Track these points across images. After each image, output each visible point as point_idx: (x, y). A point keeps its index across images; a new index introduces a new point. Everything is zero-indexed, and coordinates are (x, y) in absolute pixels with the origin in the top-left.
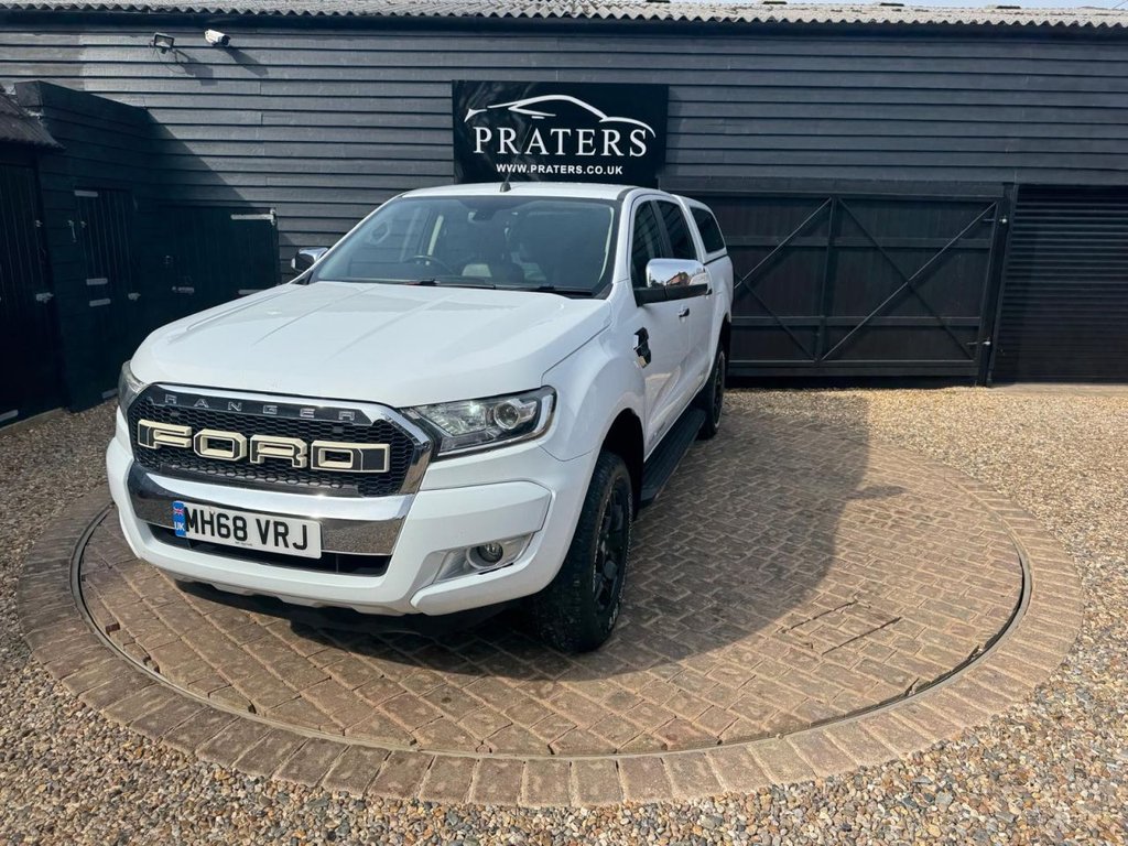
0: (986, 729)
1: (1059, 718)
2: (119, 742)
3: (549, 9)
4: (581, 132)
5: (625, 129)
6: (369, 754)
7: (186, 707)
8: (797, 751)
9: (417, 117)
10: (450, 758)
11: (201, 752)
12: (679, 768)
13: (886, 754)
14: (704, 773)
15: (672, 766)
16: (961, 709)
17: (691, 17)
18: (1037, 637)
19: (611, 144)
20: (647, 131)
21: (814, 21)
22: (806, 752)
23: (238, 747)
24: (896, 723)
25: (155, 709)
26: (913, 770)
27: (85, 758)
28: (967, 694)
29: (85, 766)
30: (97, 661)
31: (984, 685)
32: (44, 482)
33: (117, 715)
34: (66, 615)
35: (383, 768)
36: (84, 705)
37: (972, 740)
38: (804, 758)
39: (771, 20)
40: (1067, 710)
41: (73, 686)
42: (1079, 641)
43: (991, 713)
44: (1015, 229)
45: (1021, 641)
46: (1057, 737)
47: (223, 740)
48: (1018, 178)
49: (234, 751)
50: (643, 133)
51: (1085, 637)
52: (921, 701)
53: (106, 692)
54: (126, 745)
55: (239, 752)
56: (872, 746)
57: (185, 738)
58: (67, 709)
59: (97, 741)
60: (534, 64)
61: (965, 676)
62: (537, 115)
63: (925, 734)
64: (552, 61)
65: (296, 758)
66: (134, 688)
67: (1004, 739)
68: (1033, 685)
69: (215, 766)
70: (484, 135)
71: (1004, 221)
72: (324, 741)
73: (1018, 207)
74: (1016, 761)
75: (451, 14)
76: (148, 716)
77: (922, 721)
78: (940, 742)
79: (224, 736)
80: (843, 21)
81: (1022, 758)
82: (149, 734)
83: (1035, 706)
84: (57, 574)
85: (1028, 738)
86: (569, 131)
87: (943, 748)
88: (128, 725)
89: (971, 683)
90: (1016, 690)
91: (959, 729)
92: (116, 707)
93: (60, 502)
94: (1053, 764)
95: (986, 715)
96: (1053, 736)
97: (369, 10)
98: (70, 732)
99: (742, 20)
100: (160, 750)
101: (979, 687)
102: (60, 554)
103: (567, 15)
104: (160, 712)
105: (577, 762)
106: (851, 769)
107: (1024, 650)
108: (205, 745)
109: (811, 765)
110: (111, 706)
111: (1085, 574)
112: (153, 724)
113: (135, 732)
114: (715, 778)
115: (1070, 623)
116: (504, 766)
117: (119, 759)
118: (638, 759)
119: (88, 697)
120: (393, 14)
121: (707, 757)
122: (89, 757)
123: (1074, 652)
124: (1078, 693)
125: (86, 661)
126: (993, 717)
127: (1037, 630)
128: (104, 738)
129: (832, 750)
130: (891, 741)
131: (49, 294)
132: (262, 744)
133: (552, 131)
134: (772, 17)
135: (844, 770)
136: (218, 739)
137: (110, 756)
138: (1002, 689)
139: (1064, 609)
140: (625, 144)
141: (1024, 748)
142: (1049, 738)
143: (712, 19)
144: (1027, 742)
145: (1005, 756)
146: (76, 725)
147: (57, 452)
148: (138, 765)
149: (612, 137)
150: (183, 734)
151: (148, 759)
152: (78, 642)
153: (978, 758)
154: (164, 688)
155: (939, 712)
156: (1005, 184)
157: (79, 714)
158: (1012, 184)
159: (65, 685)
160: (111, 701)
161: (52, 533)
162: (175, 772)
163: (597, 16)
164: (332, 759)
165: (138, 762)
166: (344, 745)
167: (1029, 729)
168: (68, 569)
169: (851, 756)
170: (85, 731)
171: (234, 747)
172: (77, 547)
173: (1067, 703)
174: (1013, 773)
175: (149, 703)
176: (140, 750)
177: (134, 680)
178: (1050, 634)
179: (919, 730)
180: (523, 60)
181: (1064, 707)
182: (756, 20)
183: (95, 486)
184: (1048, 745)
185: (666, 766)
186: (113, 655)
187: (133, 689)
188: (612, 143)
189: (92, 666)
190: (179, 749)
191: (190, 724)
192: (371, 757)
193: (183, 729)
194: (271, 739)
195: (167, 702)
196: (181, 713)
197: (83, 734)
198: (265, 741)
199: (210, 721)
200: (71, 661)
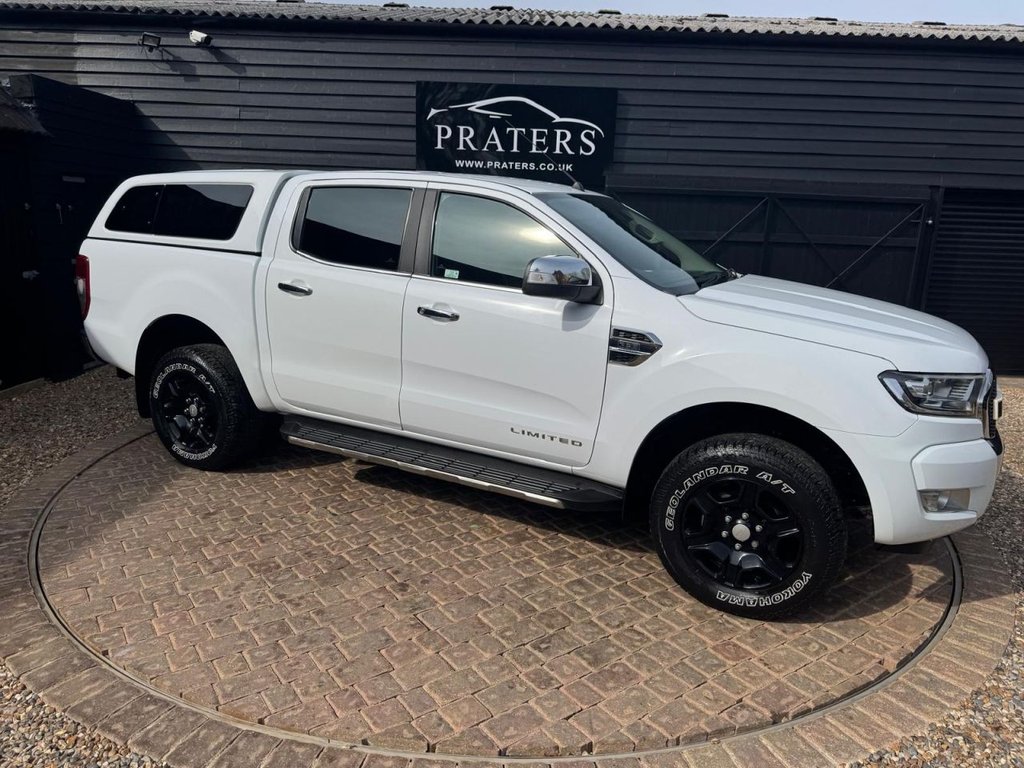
0: (923, 738)
1: (997, 729)
2: (54, 729)
3: (509, 17)
4: (535, 131)
5: (576, 130)
6: (300, 750)
7: (124, 693)
8: (734, 758)
9: (383, 114)
10: (382, 757)
11: (134, 743)
16: (898, 716)
17: (640, 25)
18: (970, 638)
19: (562, 142)
20: (596, 130)
21: (756, 32)
22: (741, 758)
23: (171, 739)
24: (833, 730)
25: (92, 694)
27: (18, 746)
28: (903, 698)
29: (17, 754)
30: (43, 640)
31: (920, 689)
32: (18, 451)
33: (54, 699)
34: (19, 589)
36: (24, 687)
37: (910, 751)
39: (715, 31)
40: (1005, 719)
41: (16, 665)
42: (1012, 643)
43: (928, 720)
44: (940, 229)
45: (955, 642)
46: (996, 750)
47: (158, 730)
48: (943, 182)
49: (166, 743)
50: (593, 133)
51: (1018, 639)
52: (858, 706)
53: (47, 673)
54: (61, 732)
55: (172, 744)
56: (809, 755)
57: (119, 726)
58: (7, 691)
59: (32, 727)
60: (493, 68)
62: (495, 115)
63: (862, 743)
64: (510, 65)
65: (229, 754)
66: (76, 669)
67: (942, 750)
68: (969, 690)
69: (146, 759)
70: (444, 132)
71: (930, 222)
72: (256, 735)
73: (944, 210)
75: (417, 20)
76: (85, 702)
77: (858, 729)
78: (878, 753)
79: (157, 726)
80: (783, 32)
82: (84, 721)
83: (971, 713)
84: (17, 546)
85: (966, 750)
86: (524, 130)
87: (881, 759)
88: (64, 711)
89: (906, 687)
90: (952, 694)
91: (896, 738)
92: (55, 690)
93: (29, 472)
95: (922, 722)
96: (992, 748)
97: (341, 15)
98: (8, 715)
99: (688, 29)
100: (93, 739)
101: (914, 690)
102: (21, 525)
103: (524, 22)
104: (97, 697)
107: (959, 652)
108: (138, 735)
110: (50, 689)
111: (1014, 571)
112: (88, 710)
113: (70, 719)
115: (1002, 624)
117: (52, 748)
119: (29, 678)
120: (363, 18)
121: (642, 763)
123: (1008, 655)
124: (1015, 700)
125: (32, 640)
126: (931, 725)
127: (970, 630)
128: (40, 724)
129: (767, 758)
130: (828, 749)
131: (36, 272)
132: (195, 736)
133: (508, 129)
134: (716, 28)
136: (152, 729)
137: (43, 744)
138: (939, 695)
139: (996, 609)
140: (575, 143)
141: (963, 761)
142: (988, 751)
143: (660, 28)
144: (966, 754)
146: (14, 709)
147: (34, 421)
148: (70, 755)
149: (563, 136)
150: (117, 722)
151: (81, 749)
152: (27, 619)
155: (875, 718)
156: (931, 187)
157: (18, 697)
158: (939, 187)
159: (9, 666)
160: (51, 684)
161: (17, 503)
162: (106, 763)
163: (552, 23)
164: (263, 755)
165: (70, 751)
166: (275, 739)
167: (967, 740)
168: (28, 541)
170: (22, 716)
171: (167, 739)
173: (1005, 711)
175: (88, 688)
176: (73, 739)
177: (76, 661)
178: (981, 635)
179: (857, 739)
180: (482, 64)
181: (1002, 715)
182: (701, 30)
183: (65, 456)
184: (988, 758)
186: (60, 633)
187: (74, 671)
188: (564, 143)
189: (37, 645)
190: (112, 740)
191: (126, 712)
192: (303, 754)
193: (119, 716)
194: (205, 731)
195: (106, 686)
196: (118, 699)
197: (19, 719)
198: (199, 732)
199: (146, 709)
200: (17, 639)
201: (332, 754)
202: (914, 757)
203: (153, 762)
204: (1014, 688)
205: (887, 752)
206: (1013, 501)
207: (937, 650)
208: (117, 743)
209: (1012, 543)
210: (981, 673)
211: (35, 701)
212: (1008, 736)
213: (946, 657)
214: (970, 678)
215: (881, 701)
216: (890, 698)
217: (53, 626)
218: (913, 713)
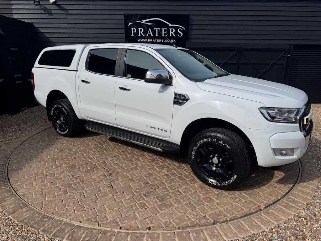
0: (292, 220)
4: (163, 29)
5: (176, 29)
6: (95, 231)
7: (37, 215)
8: (233, 228)
9: (114, 25)
10: (121, 232)
11: (41, 231)
12: (195, 235)
13: (261, 229)
14: (203, 236)
15: (193, 234)
22: (235, 228)
23: (53, 229)
25: (27, 216)
26: (270, 235)
33: (14, 218)
35: (99, 236)
36: (5, 214)
37: (288, 223)
38: (234, 231)
44: (292, 58)
46: (315, 222)
47: (48, 226)
49: (51, 230)
50: (182, 29)
53: (12, 210)
54: (17, 229)
55: (53, 231)
56: (256, 226)
57: (36, 226)
59: (8, 227)
60: (149, 9)
61: (284, 200)
62: (150, 24)
64: (154, 8)
65: (72, 233)
67: (298, 223)
70: (134, 30)
71: (289, 55)
72: (80, 227)
73: (293, 51)
74: (303, 231)
76: (25, 218)
78: (278, 224)
79: (48, 225)
81: (304, 230)
82: (24, 225)
85: (305, 222)
86: (159, 29)
87: (279, 227)
88: (18, 221)
91: (284, 220)
92: (15, 215)
94: (314, 232)
96: (313, 222)
100: (28, 230)
104: (29, 216)
105: (162, 233)
106: (250, 234)
108: (42, 228)
109: (237, 233)
110: (13, 214)
112: (26, 221)
113: (20, 224)
114: (207, 238)
116: (138, 235)
117: (14, 234)
118: (182, 232)
119: (6, 211)
121: (204, 231)
122: (4, 233)
128: (10, 226)
129: (243, 227)
130: (262, 224)
132: (61, 228)
133: (154, 29)
135: (248, 235)
136: (46, 227)
137: (11, 233)
140: (176, 33)
141: (304, 226)
142: (312, 222)
144: (305, 224)
145: (298, 229)
146: (2, 222)
148: (20, 236)
149: (172, 31)
150: (35, 224)
151: (24, 233)
153: (290, 230)
154: (31, 207)
157: (3, 218)
158: (292, 44)
160: (13, 213)
164: (83, 233)
165: (21, 234)
166: (87, 228)
167: (306, 219)
169: (250, 230)
170: (4, 224)
171: (51, 229)
172: (8, 160)
174: (302, 235)
175: (25, 214)
176: (21, 230)
180: (145, 8)
183: (15, 139)
184: (312, 225)
185: (191, 234)
188: (173, 33)
191: (38, 221)
192: (96, 232)
193: (36, 222)
194: (64, 226)
195: (31, 213)
196: (35, 217)
197: (3, 225)
198: (62, 227)
199: (45, 220)
200: (2, 199)
201: (105, 232)
202: (289, 225)
203: (47, 237)
204: (319, 202)
205: (281, 224)
206: (316, 143)
207: (295, 191)
208: (36, 231)
209: (317, 156)
210: (309, 198)
211: (8, 219)
212: (318, 217)
213: (298, 193)
214: (306, 200)
215: (278, 208)
216: (281, 207)
217: (13, 194)
218: (288, 211)
